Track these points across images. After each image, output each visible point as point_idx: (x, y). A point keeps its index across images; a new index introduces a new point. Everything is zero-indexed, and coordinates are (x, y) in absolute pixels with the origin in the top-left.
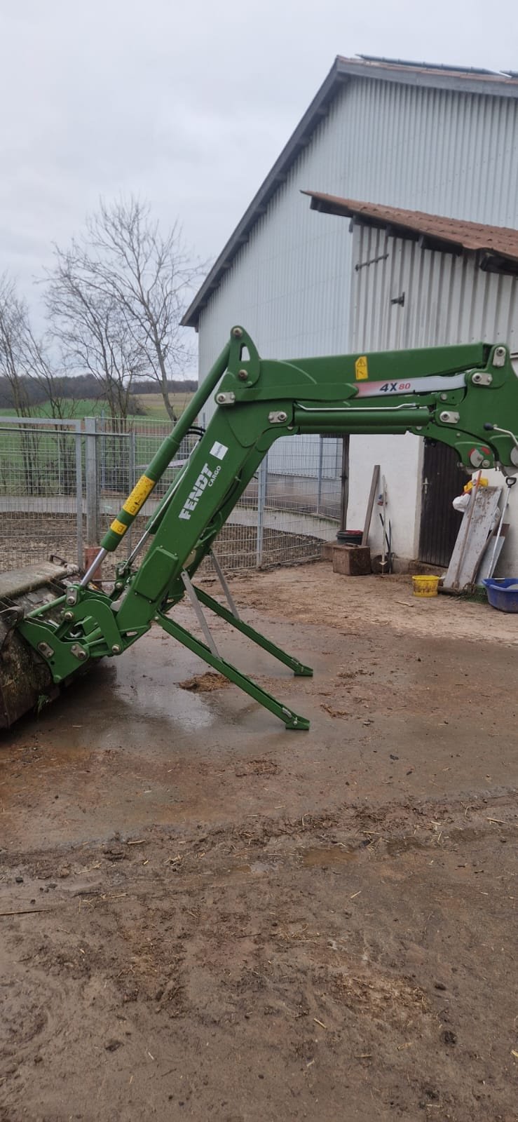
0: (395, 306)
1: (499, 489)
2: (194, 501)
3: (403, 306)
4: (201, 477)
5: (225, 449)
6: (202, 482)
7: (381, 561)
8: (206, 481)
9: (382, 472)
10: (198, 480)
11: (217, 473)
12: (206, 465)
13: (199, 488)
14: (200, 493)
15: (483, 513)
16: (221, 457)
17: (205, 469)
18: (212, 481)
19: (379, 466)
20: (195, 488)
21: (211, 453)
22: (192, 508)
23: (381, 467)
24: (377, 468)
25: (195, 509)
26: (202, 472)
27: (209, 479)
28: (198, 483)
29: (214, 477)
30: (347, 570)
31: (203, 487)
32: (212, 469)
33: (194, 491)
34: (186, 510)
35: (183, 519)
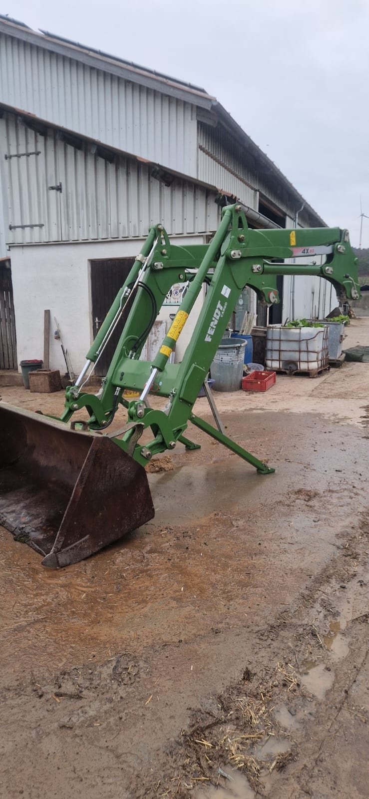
0: (53, 192)
1: (164, 321)
2: (213, 328)
3: (61, 192)
4: (217, 311)
5: (229, 290)
6: (217, 314)
7: (70, 379)
8: (219, 313)
9: (53, 315)
10: (215, 314)
11: (225, 307)
12: (219, 302)
13: (215, 318)
14: (216, 322)
15: (156, 338)
16: (227, 296)
17: (219, 305)
18: (223, 313)
19: (49, 310)
20: (213, 319)
21: (222, 293)
22: (212, 333)
23: (51, 311)
24: (47, 313)
25: (214, 334)
26: (217, 307)
27: (221, 311)
28: (215, 315)
29: (224, 310)
30: (48, 388)
31: (218, 318)
32: (223, 305)
33: (213, 321)
34: (209, 335)
35: (207, 342)
